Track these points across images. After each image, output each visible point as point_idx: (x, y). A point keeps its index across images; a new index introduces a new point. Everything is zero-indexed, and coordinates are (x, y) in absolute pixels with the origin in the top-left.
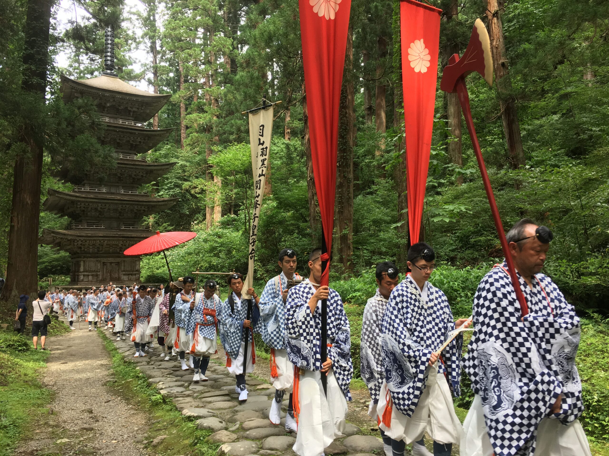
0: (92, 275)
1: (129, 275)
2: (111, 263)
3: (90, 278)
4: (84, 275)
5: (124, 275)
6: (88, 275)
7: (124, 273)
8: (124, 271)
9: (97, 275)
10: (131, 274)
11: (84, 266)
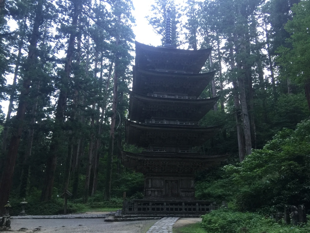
0: (158, 191)
1: (186, 191)
2: (172, 181)
3: (156, 193)
4: (151, 191)
5: (182, 191)
6: (155, 191)
7: (182, 190)
8: (182, 188)
9: (161, 191)
10: (188, 191)
11: (151, 183)
